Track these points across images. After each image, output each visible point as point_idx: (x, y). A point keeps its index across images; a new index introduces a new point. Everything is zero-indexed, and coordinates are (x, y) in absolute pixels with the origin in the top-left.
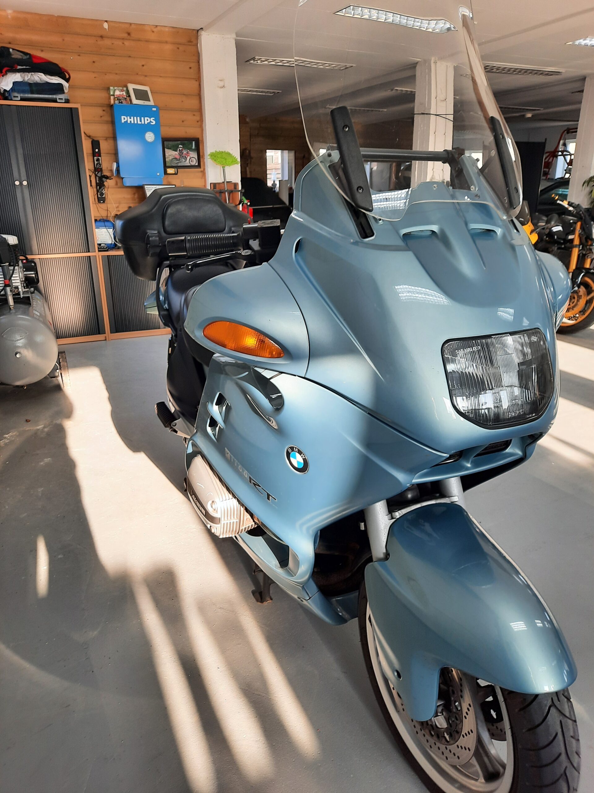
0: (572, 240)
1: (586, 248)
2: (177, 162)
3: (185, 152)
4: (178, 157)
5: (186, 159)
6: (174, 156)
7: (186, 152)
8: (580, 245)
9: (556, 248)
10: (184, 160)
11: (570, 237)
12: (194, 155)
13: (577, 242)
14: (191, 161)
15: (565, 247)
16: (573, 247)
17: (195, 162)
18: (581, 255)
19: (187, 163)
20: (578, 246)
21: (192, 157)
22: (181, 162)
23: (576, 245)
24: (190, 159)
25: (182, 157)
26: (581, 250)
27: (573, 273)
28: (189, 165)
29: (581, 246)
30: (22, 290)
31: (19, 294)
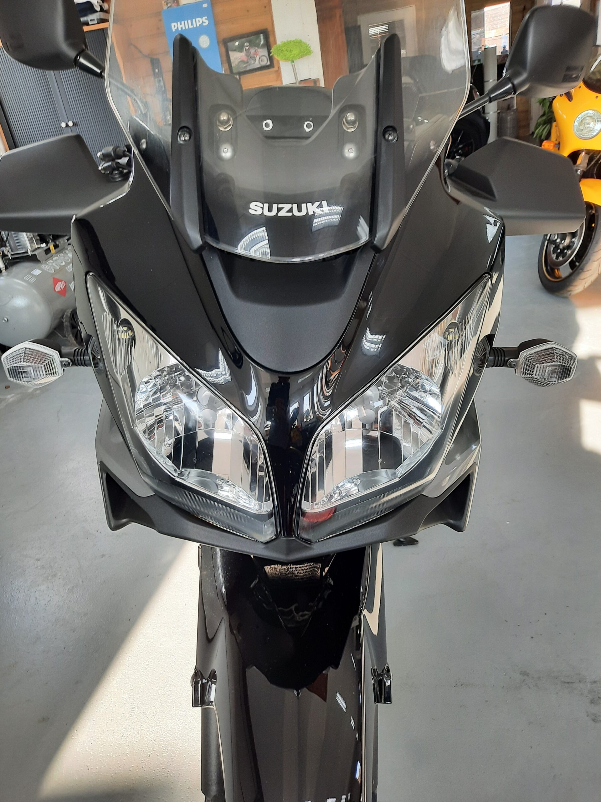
2: (245, 66)
3: (252, 51)
4: (245, 58)
5: (256, 59)
6: (240, 59)
7: (254, 51)
10: (253, 62)
12: (263, 52)
14: (261, 61)
17: (266, 62)
19: (257, 65)
21: (262, 56)
22: (250, 65)
24: (260, 58)
25: (250, 58)
28: (259, 66)
30: (31, 247)
31: (27, 252)
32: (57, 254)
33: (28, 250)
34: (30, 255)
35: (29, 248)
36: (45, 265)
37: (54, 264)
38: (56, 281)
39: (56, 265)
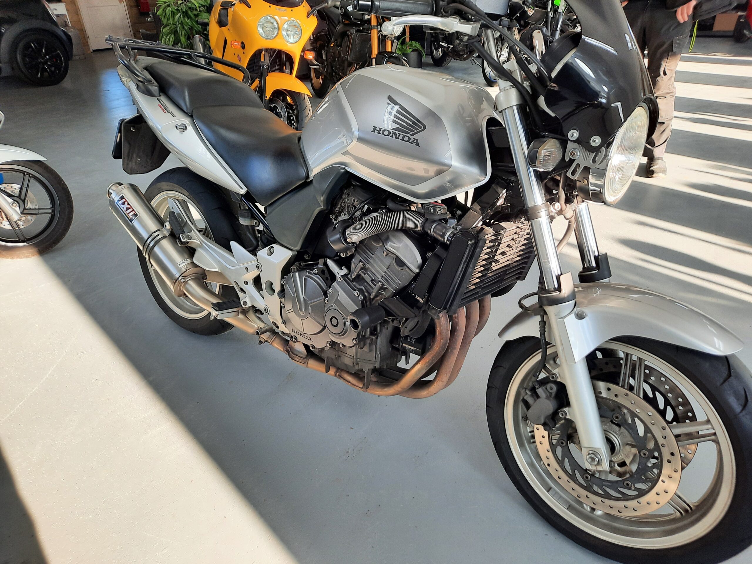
0: (369, 21)
8: (378, 26)
9: (354, 31)
11: (367, 17)
13: (374, 22)
15: (363, 29)
16: (370, 29)
18: (381, 37)
20: (376, 27)
23: (374, 25)
26: (380, 31)
27: (376, 58)
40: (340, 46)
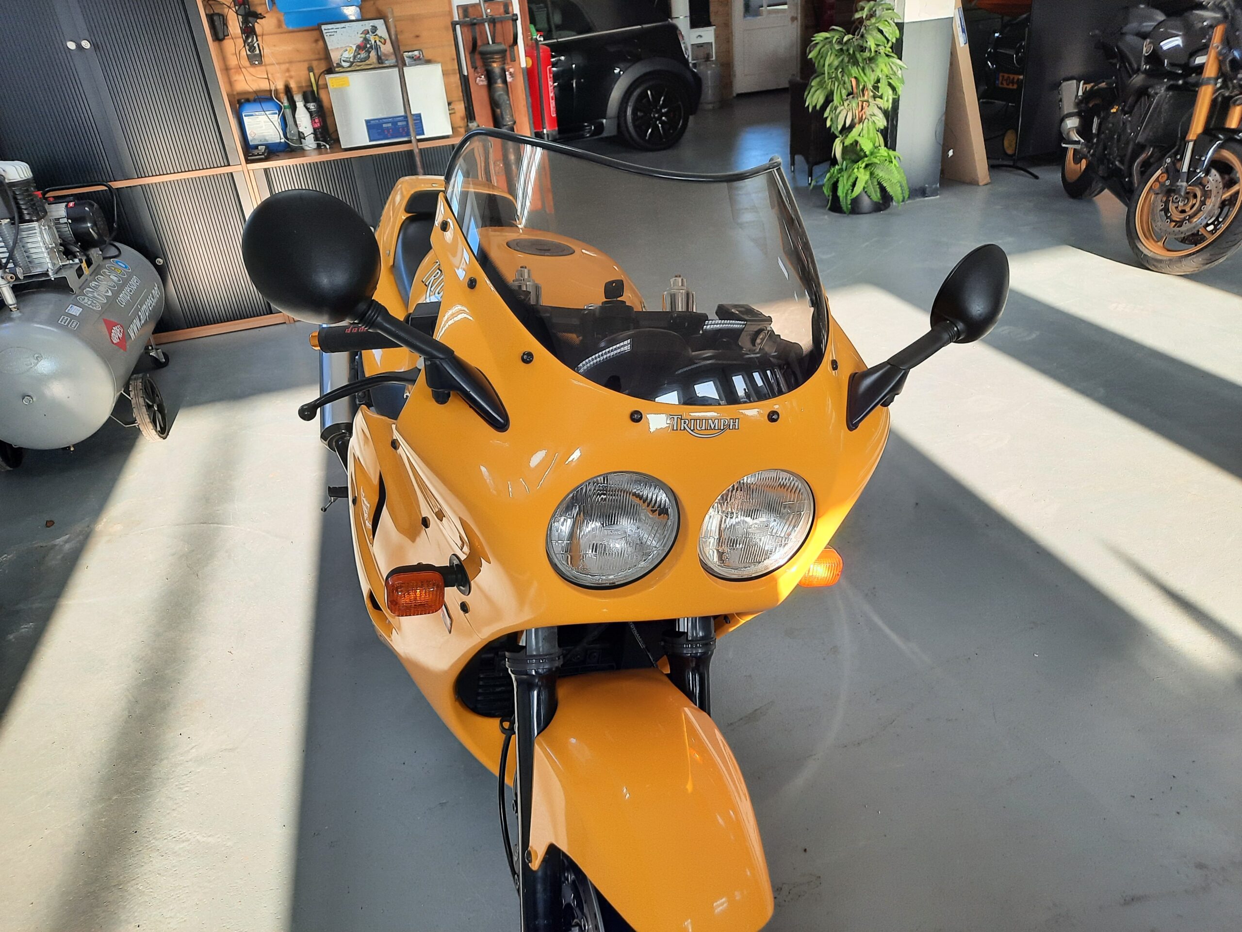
0: (1200, 68)
1: (1232, 83)
8: (1217, 79)
9: (1164, 88)
11: (1199, 60)
13: (1210, 71)
15: (1185, 83)
18: (1220, 99)
20: (1212, 82)
23: (1209, 79)
26: (1220, 88)
27: (1195, 142)
29: (1220, 80)
30: (54, 264)
31: (46, 274)
32: (93, 276)
33: (49, 270)
34: (53, 279)
35: (50, 265)
36: (83, 297)
37: (95, 294)
38: (110, 326)
39: (98, 295)
40: (1130, 112)
